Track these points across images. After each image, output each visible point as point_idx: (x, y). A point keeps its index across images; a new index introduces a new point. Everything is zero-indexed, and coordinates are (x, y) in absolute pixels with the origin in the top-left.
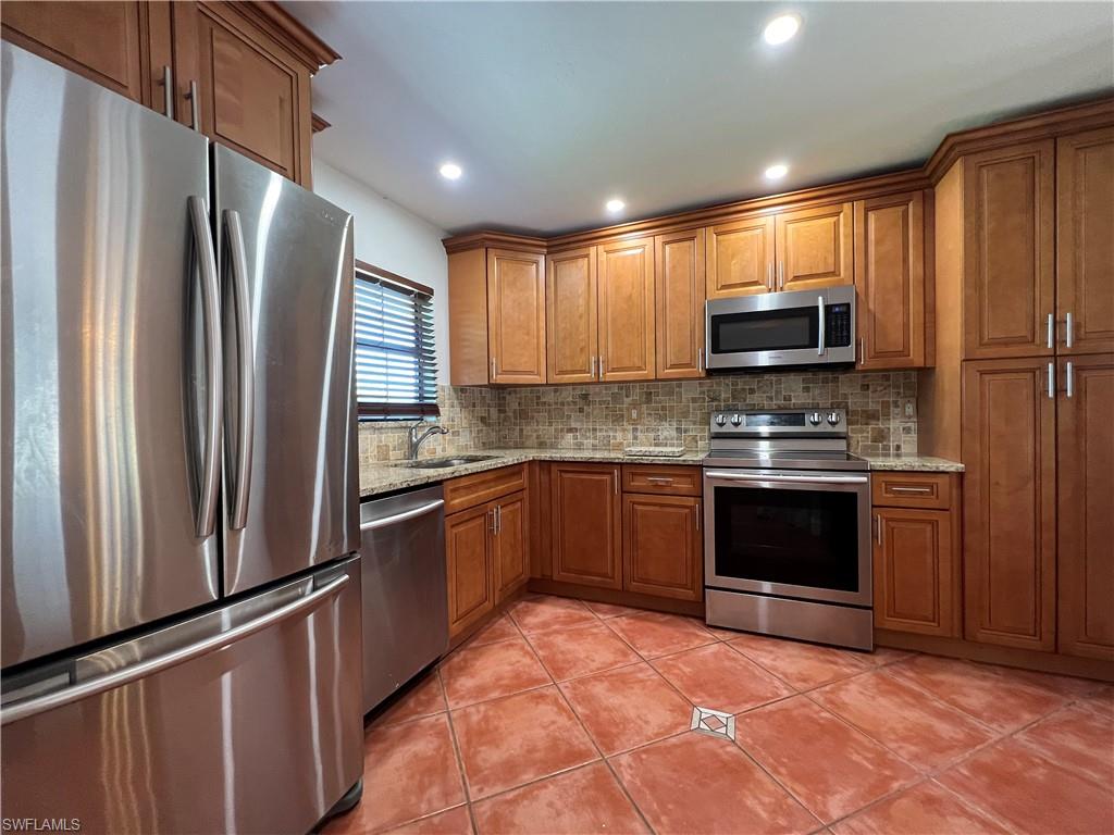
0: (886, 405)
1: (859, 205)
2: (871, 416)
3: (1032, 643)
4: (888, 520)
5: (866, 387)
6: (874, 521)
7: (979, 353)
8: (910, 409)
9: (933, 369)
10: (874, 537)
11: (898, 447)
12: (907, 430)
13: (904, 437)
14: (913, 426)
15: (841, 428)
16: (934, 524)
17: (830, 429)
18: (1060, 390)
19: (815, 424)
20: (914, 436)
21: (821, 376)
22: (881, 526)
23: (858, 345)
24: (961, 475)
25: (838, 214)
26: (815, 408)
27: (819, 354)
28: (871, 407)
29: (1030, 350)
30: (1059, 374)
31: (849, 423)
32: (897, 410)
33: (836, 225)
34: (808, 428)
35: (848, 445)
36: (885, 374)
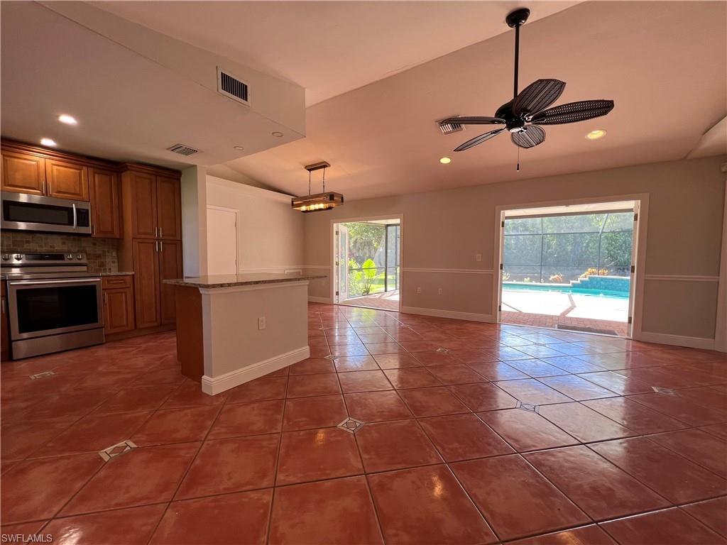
0: (104, 252)
1: (91, 170)
2: (98, 256)
3: (155, 324)
4: (109, 294)
5: (95, 244)
6: (104, 295)
7: (138, 236)
8: (114, 254)
9: (123, 239)
10: (104, 301)
11: (110, 269)
12: (113, 262)
13: (113, 265)
14: (116, 260)
15: (84, 261)
16: (125, 293)
17: (79, 262)
18: (159, 249)
19: (70, 259)
20: (116, 264)
21: (72, 237)
22: (106, 295)
23: (92, 227)
24: (133, 275)
25: (80, 170)
26: (69, 252)
27: (74, 228)
28: (98, 252)
29: (152, 237)
30: (159, 244)
31: (88, 259)
32: (110, 254)
33: (80, 174)
34: (66, 261)
35: (88, 268)
36: (104, 240)
